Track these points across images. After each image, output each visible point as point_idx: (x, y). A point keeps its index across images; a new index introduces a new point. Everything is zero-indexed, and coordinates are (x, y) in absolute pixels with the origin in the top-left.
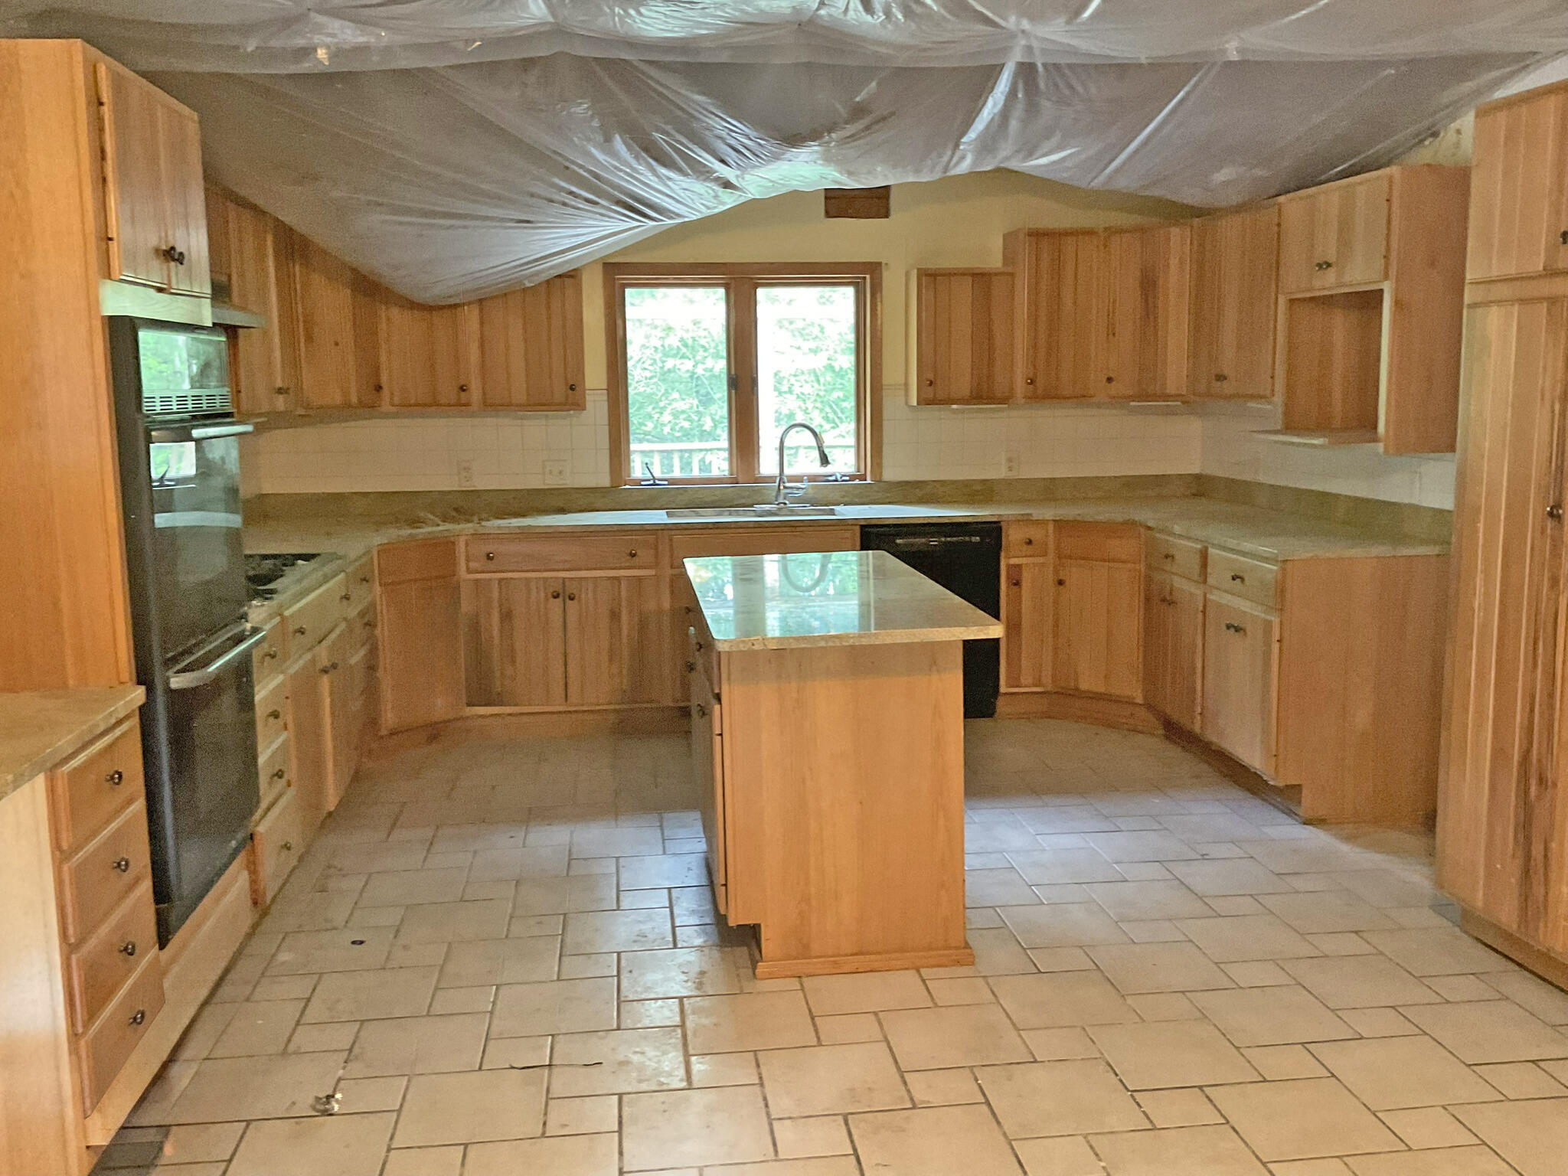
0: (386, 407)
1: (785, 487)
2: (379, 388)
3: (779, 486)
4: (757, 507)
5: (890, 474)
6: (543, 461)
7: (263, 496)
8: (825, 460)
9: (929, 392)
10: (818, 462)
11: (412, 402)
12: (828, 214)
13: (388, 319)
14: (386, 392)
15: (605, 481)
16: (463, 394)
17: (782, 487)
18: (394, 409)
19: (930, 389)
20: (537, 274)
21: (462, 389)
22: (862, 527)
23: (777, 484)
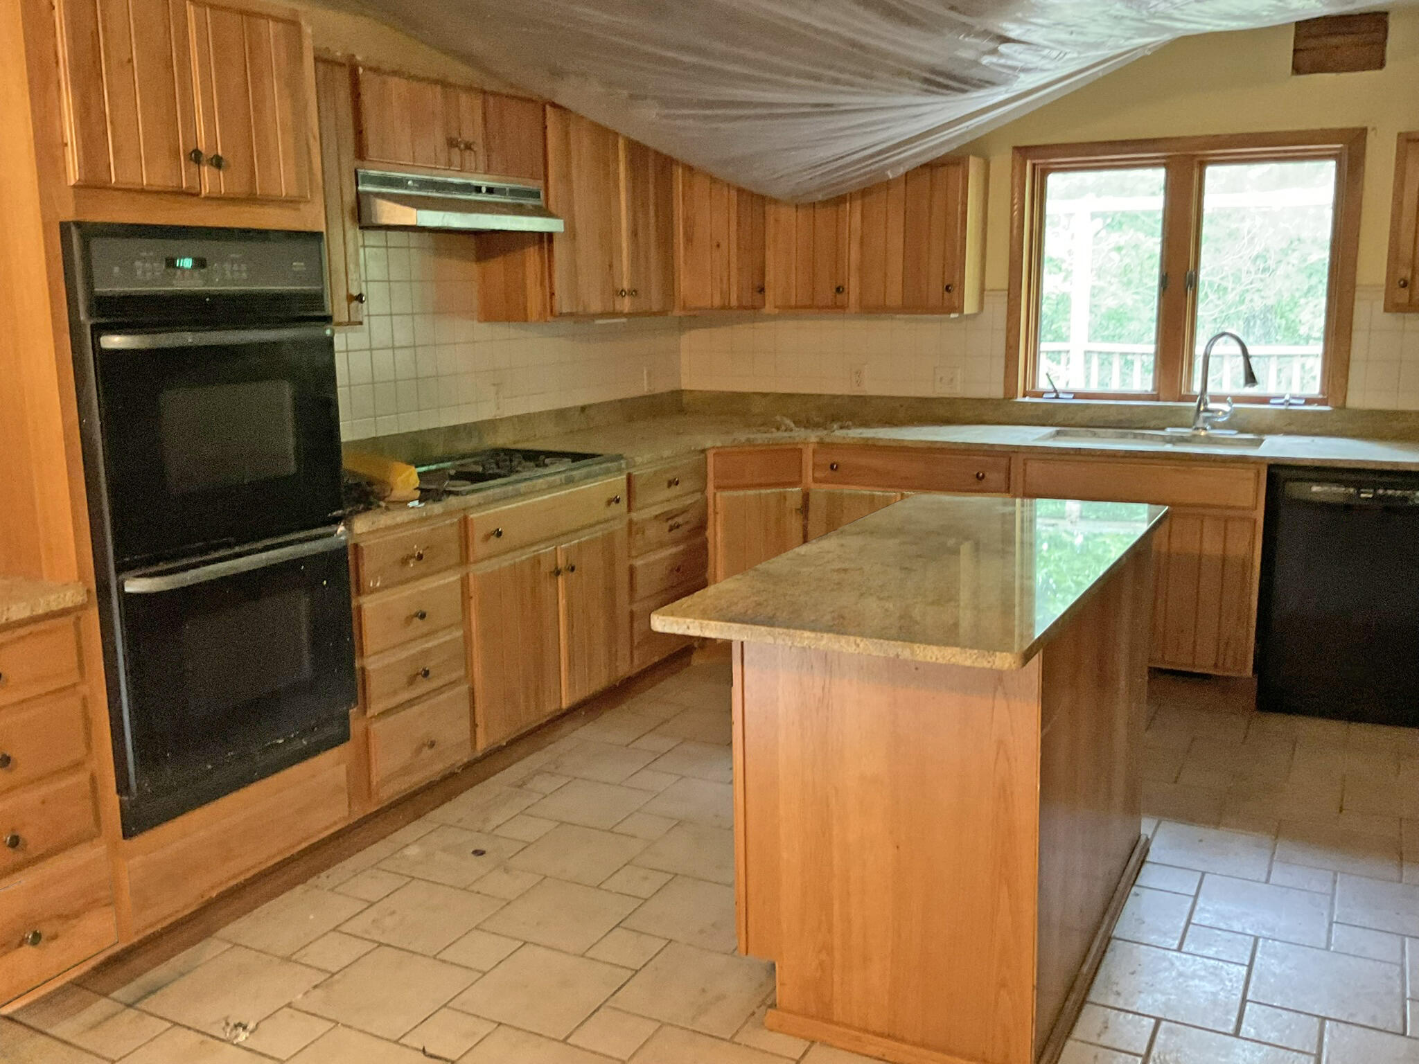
0: (768, 309)
1: (1206, 410)
2: (762, 290)
3: (1199, 406)
4: (1169, 431)
5: (1357, 399)
6: (935, 368)
7: (680, 392)
8: (1251, 378)
9: (1403, 296)
10: (1242, 381)
11: (793, 303)
12: (1297, 69)
13: (776, 220)
14: (770, 294)
15: (997, 392)
16: (839, 296)
17: (1202, 408)
18: (777, 311)
19: (1406, 292)
20: (899, 163)
21: (839, 290)
22: (1270, 467)
23: (1195, 404)
